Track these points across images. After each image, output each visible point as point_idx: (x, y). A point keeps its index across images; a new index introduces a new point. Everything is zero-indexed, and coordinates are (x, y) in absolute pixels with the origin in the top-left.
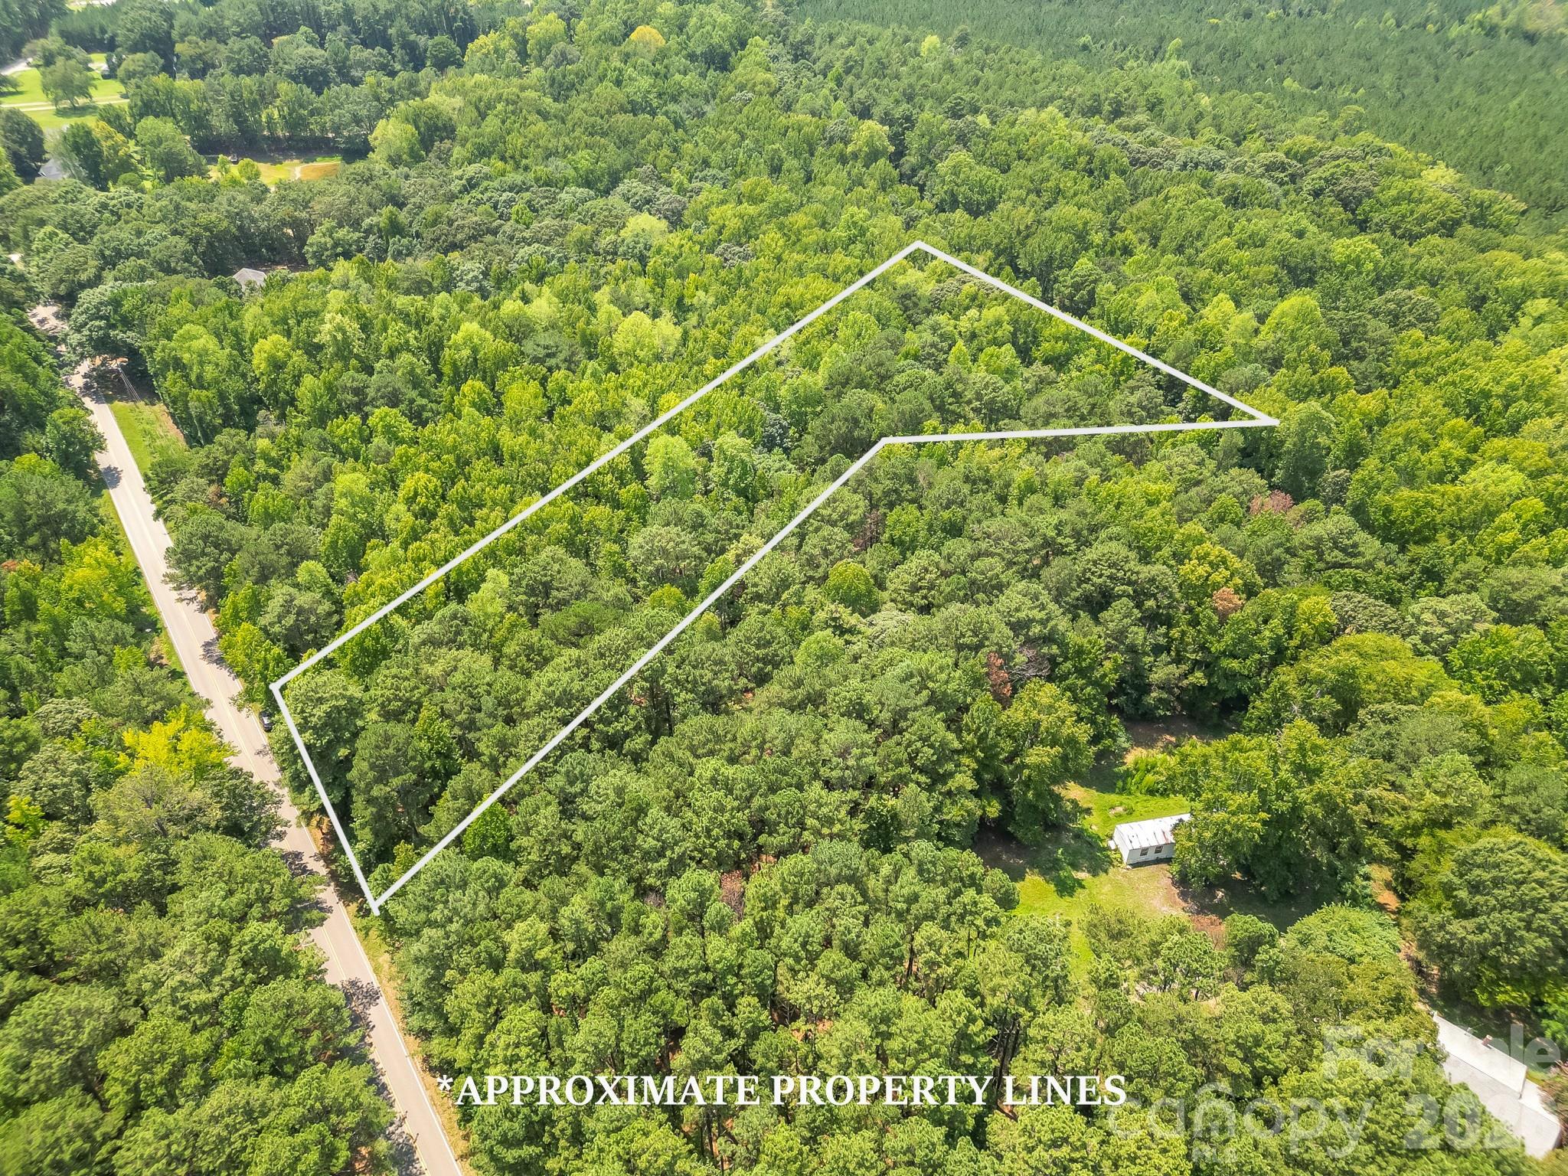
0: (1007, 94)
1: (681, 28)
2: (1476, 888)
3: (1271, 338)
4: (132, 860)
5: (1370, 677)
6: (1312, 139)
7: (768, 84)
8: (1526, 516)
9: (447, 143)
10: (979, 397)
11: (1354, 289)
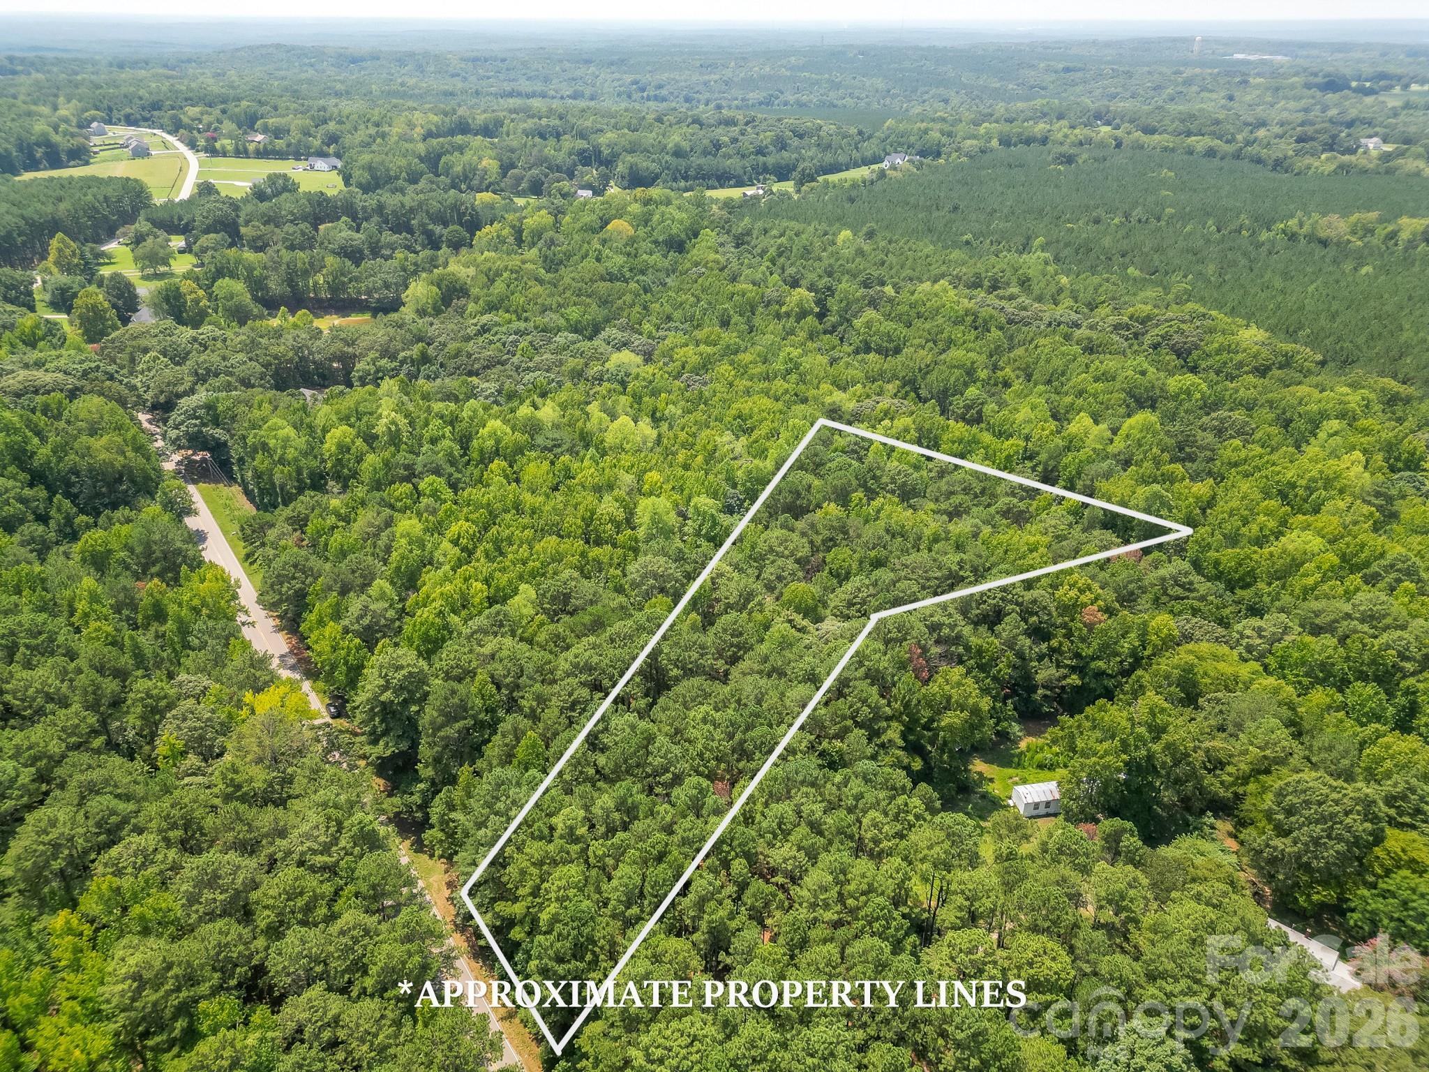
0: (907, 272)
1: (646, 223)
2: (1290, 812)
3: (1122, 445)
4: (259, 777)
5: (1206, 673)
6: (1149, 307)
7: (717, 262)
8: (1326, 566)
9: (463, 301)
10: (893, 481)
11: (1186, 412)
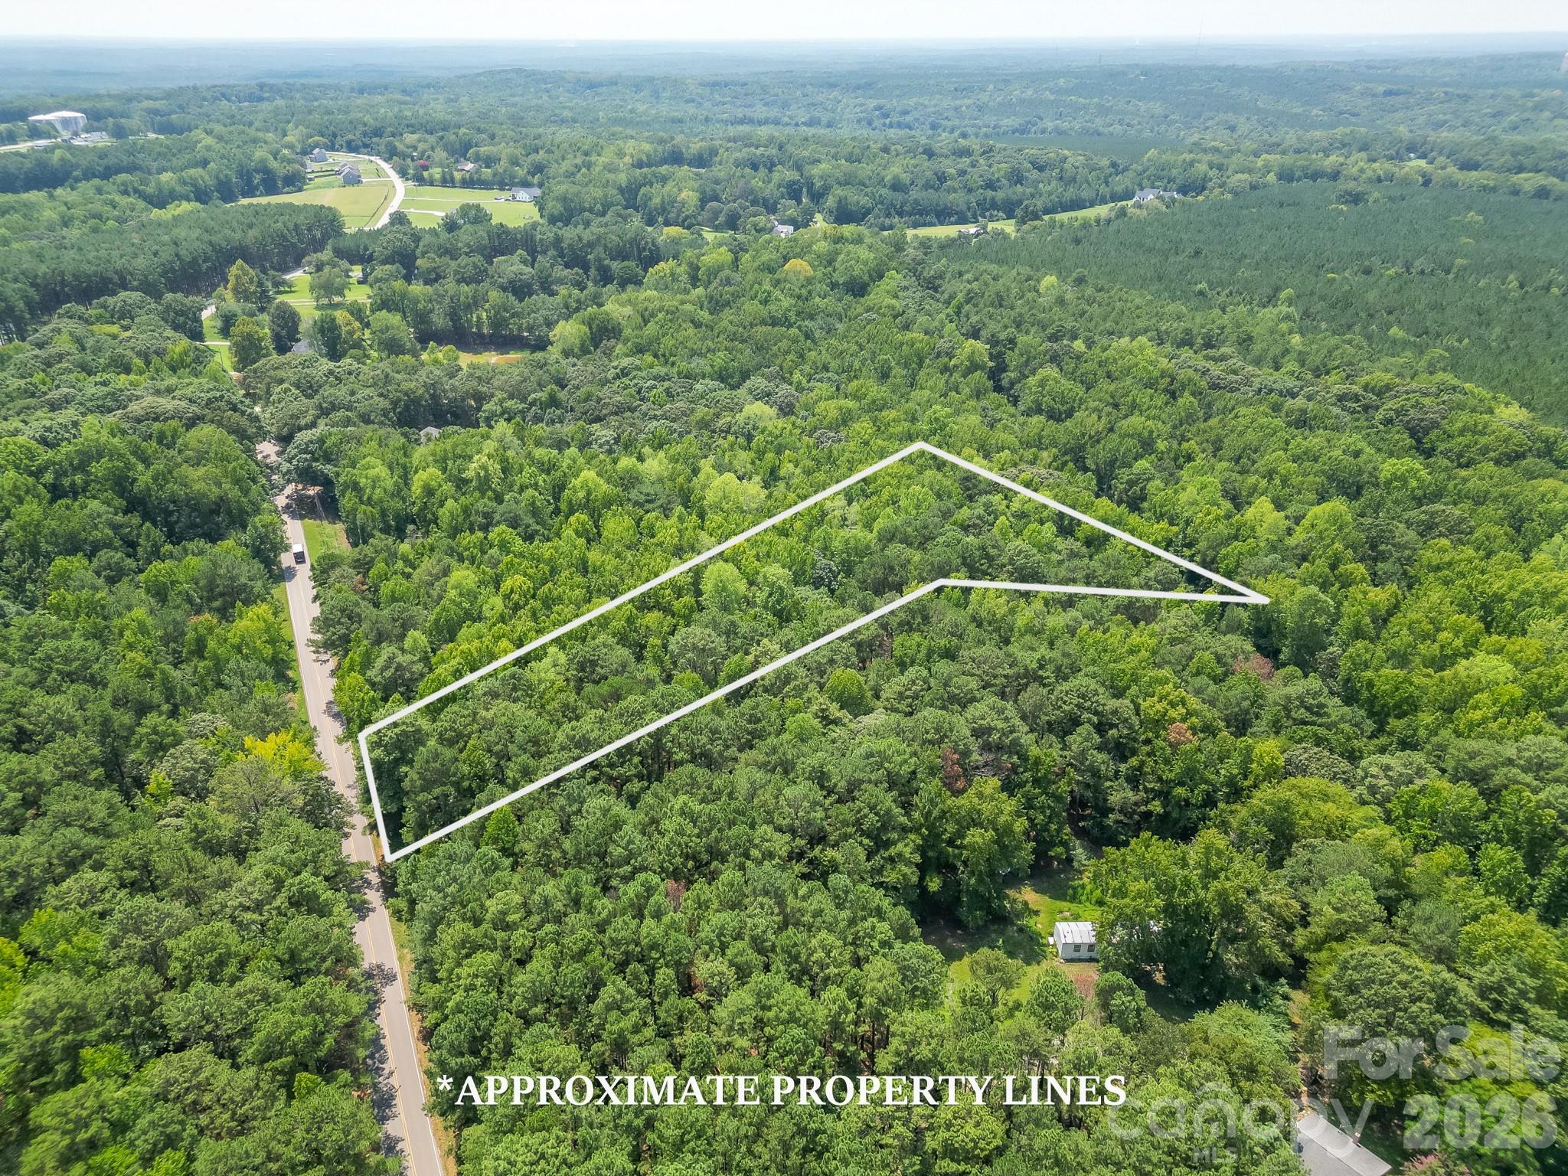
0: (1109, 325)
1: (830, 262)
2: (1352, 989)
3: (1304, 536)
5: (1306, 814)
6: (1389, 376)
7: (893, 308)
8: (1504, 699)
9: (613, 341)
10: (1011, 561)
11: (1396, 502)
